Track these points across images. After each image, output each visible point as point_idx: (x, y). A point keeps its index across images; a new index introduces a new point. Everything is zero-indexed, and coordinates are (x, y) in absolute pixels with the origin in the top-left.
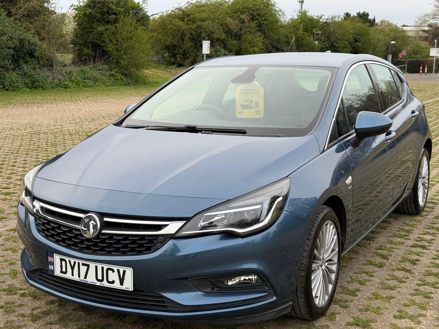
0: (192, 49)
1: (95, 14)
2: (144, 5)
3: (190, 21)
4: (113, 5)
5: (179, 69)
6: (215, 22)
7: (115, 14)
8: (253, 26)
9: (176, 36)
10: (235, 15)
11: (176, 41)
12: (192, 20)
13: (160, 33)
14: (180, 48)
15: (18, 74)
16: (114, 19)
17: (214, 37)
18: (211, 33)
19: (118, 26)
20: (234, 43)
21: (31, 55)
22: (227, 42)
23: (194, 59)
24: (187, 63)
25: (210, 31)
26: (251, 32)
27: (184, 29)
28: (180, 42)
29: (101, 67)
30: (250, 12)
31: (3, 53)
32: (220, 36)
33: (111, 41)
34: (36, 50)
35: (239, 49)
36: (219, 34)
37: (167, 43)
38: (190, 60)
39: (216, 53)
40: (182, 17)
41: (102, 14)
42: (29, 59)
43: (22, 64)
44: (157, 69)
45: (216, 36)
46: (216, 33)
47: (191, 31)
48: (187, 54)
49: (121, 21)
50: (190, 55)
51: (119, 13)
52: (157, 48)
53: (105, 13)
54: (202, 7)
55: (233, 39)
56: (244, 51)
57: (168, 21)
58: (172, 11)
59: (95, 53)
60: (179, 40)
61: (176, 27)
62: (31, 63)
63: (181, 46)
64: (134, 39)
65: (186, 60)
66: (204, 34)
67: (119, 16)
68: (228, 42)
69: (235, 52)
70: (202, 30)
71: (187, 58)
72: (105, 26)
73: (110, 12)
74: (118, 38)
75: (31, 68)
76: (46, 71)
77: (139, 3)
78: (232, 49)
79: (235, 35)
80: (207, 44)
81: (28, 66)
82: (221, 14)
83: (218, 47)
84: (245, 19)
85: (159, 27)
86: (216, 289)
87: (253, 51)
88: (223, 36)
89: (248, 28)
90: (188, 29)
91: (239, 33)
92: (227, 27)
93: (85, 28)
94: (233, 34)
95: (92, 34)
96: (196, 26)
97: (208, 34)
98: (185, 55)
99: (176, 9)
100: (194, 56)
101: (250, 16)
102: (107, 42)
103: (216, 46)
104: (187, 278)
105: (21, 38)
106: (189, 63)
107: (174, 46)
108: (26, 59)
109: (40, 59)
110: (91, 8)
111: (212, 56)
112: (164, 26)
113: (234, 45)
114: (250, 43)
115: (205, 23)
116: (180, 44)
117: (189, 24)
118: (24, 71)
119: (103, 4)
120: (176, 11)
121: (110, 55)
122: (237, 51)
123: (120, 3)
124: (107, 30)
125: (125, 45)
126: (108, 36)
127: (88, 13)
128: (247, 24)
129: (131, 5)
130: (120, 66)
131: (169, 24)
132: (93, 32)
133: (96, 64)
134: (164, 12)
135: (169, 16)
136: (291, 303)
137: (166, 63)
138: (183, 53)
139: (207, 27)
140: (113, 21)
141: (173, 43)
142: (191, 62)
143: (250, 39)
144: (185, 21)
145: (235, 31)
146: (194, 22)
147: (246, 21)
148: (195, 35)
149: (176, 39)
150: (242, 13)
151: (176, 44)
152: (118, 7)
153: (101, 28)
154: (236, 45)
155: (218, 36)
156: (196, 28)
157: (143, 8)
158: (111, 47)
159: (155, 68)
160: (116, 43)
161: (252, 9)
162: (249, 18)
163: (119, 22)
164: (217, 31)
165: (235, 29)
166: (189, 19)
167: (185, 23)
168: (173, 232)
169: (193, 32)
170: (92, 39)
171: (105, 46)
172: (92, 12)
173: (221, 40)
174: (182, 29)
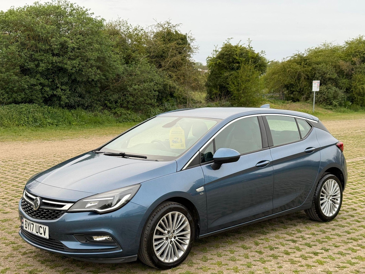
0: (307, 87)
1: (223, 63)
2: (262, 55)
3: (306, 64)
4: (237, 56)
5: (294, 103)
6: (328, 65)
7: (238, 63)
8: (363, 67)
9: (293, 77)
10: (347, 58)
11: (293, 81)
12: (308, 64)
13: (280, 75)
14: (297, 87)
15: (160, 110)
16: (237, 66)
17: (326, 77)
18: (324, 74)
19: (239, 72)
20: (345, 82)
21: (172, 95)
22: (338, 81)
23: (308, 95)
24: (302, 99)
25: (324, 72)
26: (361, 72)
27: (300, 71)
28: (297, 82)
29: (225, 103)
30: (361, 55)
31: (151, 94)
32: (332, 76)
33: (234, 83)
34: (175, 92)
35: (349, 86)
36: (332, 75)
37: (286, 83)
38: (305, 96)
39: (328, 90)
40: (300, 61)
41: (229, 63)
42: (170, 98)
43: (164, 102)
44: (274, 104)
45: (328, 76)
46: (329, 73)
47: (306, 73)
48: (302, 91)
49: (242, 68)
50: (305, 92)
51: (241, 62)
52: (277, 87)
53: (231, 62)
54: (319, 52)
55: (344, 78)
56: (354, 88)
57: (288, 65)
58: (292, 57)
59: (222, 93)
60: (296, 80)
61: (294, 70)
62: (171, 101)
63: (297, 85)
64: (251, 81)
65: (302, 96)
66: (318, 74)
67: (241, 64)
68: (340, 80)
69: (345, 89)
70: (317, 71)
71: (303, 94)
72: (230, 72)
73: (235, 61)
74: (239, 81)
75: (171, 105)
76: (181, 107)
77: (258, 53)
78: (343, 86)
79: (347, 75)
80: (317, 83)
81: (169, 103)
82: (335, 58)
83: (330, 85)
84: (356, 61)
85: (280, 70)
86: (88, 241)
87: (362, 88)
88: (335, 76)
89: (358, 68)
90: (304, 71)
91: (350, 73)
92: (339, 68)
93: (216, 74)
94: (345, 73)
95: (220, 78)
96: (311, 68)
97: (322, 74)
98: (301, 92)
99: (295, 56)
100: (308, 93)
101: (361, 59)
102: (230, 84)
103: (328, 84)
104: (73, 234)
105: (165, 83)
106: (303, 98)
107: (291, 84)
108: (168, 99)
109: (177, 98)
110: (220, 59)
111: (323, 92)
112: (284, 69)
113: (344, 83)
114: (359, 81)
115: (319, 66)
116: (296, 83)
117: (305, 67)
118: (165, 107)
119: (230, 56)
120: (296, 57)
121: (233, 94)
122: (348, 88)
123: (242, 54)
124: (231, 75)
125: (244, 86)
126: (231, 79)
127: (218, 63)
128: (358, 66)
129: (251, 55)
130: (240, 102)
131: (288, 68)
132: (221, 76)
133: (221, 101)
134: (285, 58)
135: (290, 61)
136: (137, 255)
137: (285, 98)
138: (299, 90)
139: (321, 69)
140: (236, 68)
141: (291, 82)
142: (306, 98)
143: (360, 78)
144: (302, 65)
145: (346, 71)
146: (310, 65)
147: (357, 63)
148: (310, 76)
149: (294, 79)
150: (353, 56)
151: (293, 83)
152: (241, 57)
153: (226, 74)
154: (346, 83)
155: (330, 76)
156: (311, 70)
157: (262, 57)
158: (233, 88)
159: (272, 103)
160: (237, 85)
161: (363, 53)
162: (360, 60)
163: (240, 69)
164: (329, 72)
165: (347, 70)
166: (305, 63)
167: (302, 66)
168: (67, 209)
169: (308, 73)
170: (220, 82)
171: (229, 87)
172: (221, 62)
173: (333, 79)
174: (299, 71)
